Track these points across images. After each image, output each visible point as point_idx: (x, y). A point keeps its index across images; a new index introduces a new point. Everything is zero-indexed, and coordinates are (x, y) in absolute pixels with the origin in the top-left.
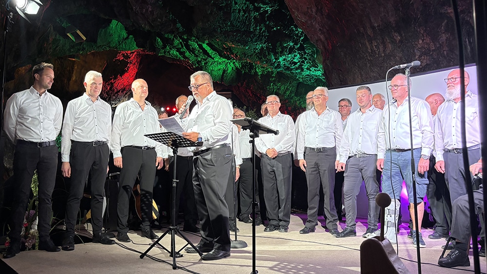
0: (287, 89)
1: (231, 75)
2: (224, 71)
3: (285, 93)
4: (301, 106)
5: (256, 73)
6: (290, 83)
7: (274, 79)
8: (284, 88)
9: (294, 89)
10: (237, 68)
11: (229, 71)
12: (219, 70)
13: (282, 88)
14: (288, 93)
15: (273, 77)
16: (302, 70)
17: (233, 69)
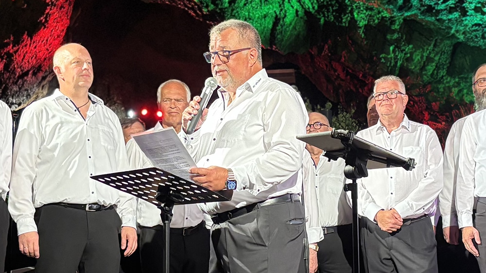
0: (429, 60)
1: (294, 28)
2: (277, 20)
3: (423, 68)
4: (462, 100)
5: (353, 21)
6: (435, 46)
7: (396, 36)
8: (422, 57)
9: (445, 59)
10: (307, 13)
11: (287, 20)
12: (265, 16)
13: (417, 58)
14: (431, 68)
15: (394, 31)
16: (464, 12)
17: (297, 15)
